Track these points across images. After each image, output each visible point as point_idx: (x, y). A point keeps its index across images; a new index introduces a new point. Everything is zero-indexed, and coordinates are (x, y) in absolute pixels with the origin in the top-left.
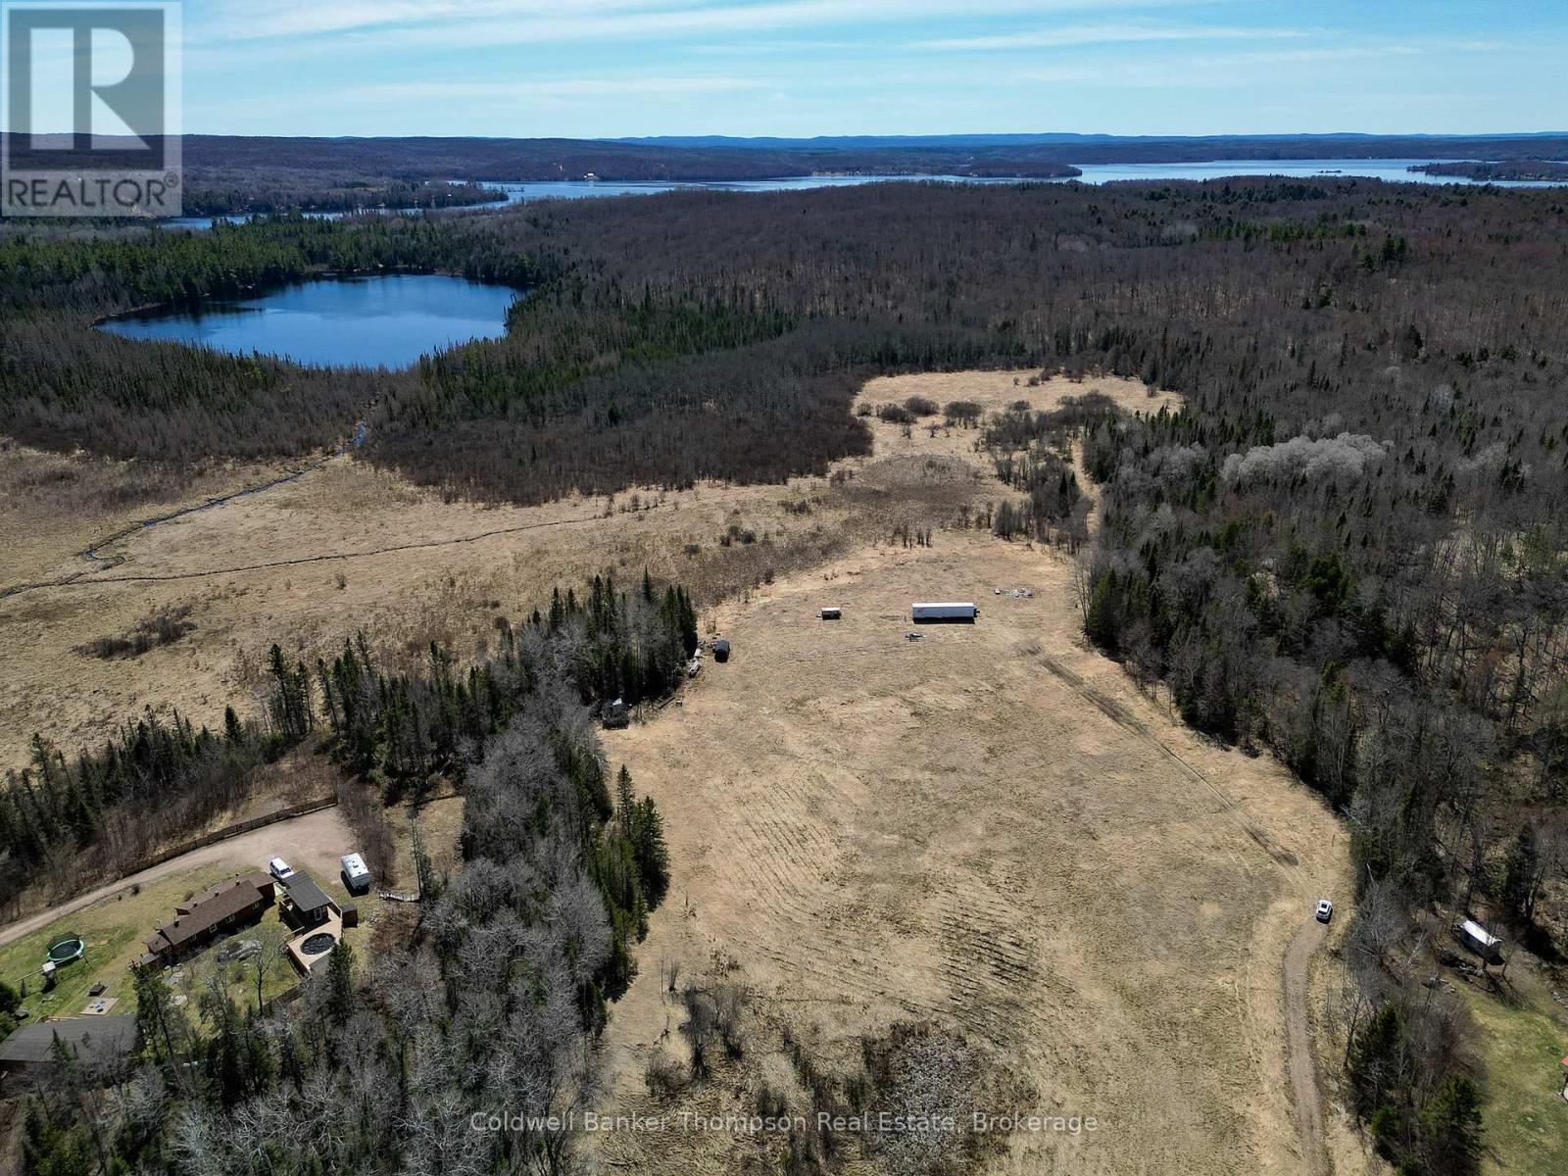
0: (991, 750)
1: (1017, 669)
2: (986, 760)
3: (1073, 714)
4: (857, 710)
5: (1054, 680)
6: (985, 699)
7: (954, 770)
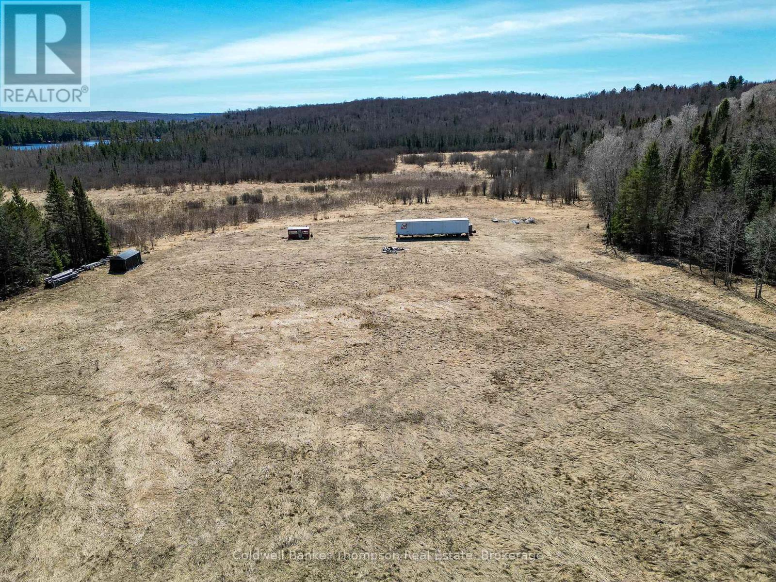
0: (498, 378)
1: (527, 275)
2: (490, 398)
3: (636, 320)
4: (274, 322)
5: (586, 284)
6: (484, 306)
7: (417, 419)
